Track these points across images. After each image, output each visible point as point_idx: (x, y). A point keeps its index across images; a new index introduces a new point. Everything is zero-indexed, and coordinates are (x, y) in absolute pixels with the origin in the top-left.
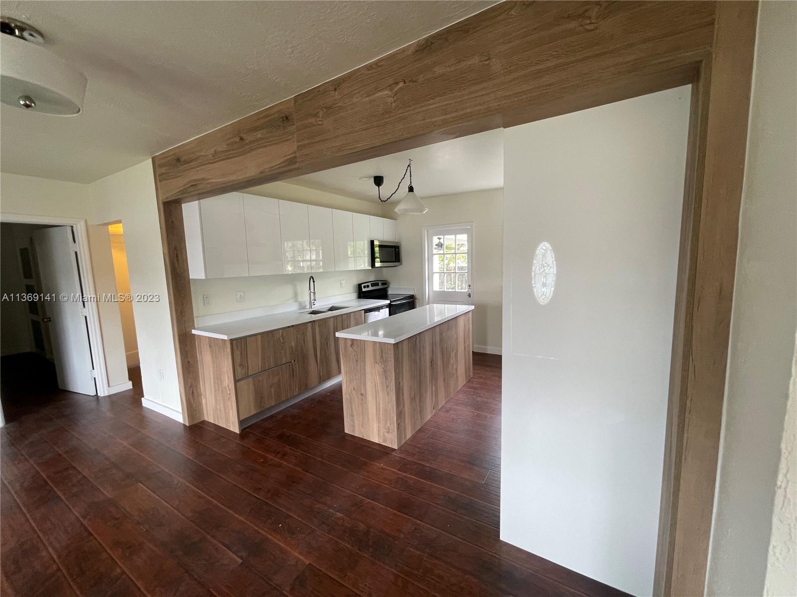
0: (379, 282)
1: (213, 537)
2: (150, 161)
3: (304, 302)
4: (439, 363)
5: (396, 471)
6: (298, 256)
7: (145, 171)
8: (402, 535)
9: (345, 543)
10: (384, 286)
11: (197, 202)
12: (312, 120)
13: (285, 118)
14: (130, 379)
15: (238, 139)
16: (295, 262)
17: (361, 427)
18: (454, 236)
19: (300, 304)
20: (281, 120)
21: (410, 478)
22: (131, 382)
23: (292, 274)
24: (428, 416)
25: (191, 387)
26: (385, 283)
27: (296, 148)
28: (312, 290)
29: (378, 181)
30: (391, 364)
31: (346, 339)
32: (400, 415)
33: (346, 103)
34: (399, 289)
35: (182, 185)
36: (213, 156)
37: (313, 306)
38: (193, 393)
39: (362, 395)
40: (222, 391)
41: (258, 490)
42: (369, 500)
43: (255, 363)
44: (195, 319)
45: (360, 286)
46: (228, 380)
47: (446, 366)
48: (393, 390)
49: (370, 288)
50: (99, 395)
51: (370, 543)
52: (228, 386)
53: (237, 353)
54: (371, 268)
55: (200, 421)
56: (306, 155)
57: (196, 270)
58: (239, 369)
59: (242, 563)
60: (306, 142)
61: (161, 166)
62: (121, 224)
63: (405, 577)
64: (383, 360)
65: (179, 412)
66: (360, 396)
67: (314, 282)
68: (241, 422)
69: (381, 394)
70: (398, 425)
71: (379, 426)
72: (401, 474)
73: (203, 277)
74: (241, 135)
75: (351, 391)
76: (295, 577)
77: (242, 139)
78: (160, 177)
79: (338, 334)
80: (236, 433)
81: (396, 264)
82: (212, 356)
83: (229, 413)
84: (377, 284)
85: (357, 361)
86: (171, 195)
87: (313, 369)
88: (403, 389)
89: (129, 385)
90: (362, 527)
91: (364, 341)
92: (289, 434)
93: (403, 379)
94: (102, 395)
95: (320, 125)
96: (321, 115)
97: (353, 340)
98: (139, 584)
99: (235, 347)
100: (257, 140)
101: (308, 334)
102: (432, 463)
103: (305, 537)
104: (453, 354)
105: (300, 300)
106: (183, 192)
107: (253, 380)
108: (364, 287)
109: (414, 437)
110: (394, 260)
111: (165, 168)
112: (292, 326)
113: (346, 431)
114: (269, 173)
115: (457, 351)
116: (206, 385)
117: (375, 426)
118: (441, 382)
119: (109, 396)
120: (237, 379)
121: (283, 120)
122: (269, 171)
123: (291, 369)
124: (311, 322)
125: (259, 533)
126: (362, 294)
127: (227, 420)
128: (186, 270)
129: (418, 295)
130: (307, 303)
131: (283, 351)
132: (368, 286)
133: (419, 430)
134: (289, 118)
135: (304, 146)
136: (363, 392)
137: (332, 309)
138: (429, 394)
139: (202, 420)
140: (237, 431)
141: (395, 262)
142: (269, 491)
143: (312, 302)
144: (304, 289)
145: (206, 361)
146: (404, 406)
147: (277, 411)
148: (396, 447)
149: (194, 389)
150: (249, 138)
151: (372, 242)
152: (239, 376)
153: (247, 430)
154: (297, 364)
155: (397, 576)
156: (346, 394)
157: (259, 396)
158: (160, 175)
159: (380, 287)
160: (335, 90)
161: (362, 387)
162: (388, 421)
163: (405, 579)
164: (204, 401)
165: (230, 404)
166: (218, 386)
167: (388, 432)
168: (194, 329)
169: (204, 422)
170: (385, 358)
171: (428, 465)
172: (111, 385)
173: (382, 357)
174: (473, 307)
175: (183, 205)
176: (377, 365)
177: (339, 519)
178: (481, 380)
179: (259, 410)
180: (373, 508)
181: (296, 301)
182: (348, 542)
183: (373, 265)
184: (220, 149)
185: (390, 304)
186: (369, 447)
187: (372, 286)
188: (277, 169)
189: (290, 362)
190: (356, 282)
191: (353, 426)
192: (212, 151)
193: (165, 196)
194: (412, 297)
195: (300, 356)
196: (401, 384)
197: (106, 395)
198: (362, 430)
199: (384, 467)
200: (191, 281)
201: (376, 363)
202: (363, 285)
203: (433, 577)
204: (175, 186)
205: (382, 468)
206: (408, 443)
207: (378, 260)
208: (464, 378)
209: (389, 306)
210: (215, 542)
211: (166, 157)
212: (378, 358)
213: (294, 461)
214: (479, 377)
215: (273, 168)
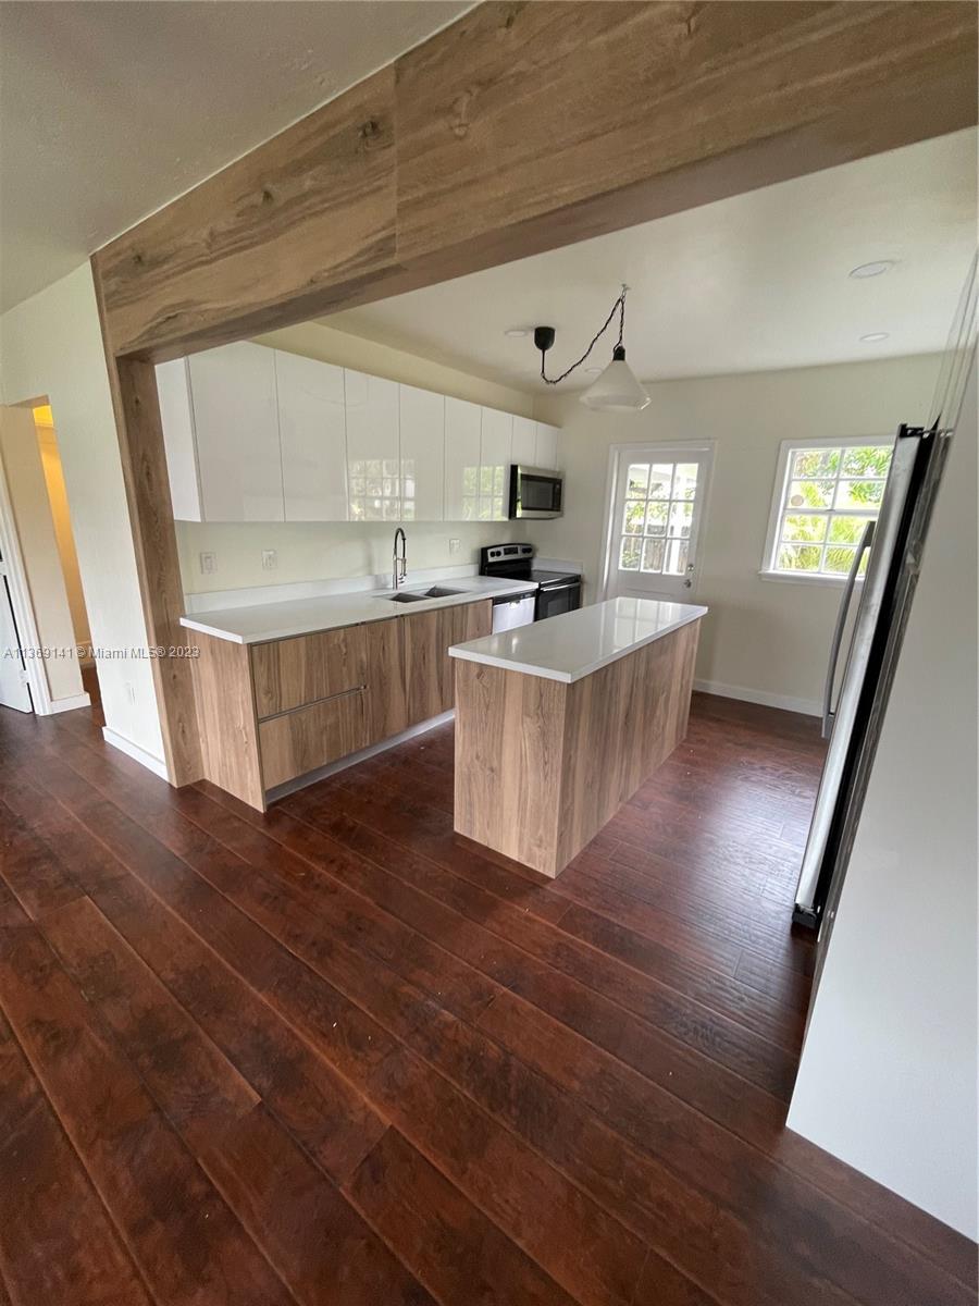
0: (519, 547)
1: (207, 1032)
2: (88, 265)
3: (385, 576)
4: (639, 716)
5: (553, 926)
6: (372, 488)
7: (78, 288)
8: (576, 1085)
9: (461, 1085)
10: (527, 555)
11: (182, 359)
12: (440, 125)
13: (369, 130)
14: (86, 690)
15: (258, 198)
16: (365, 499)
17: (486, 826)
18: (672, 465)
19: (377, 579)
20: (360, 134)
21: (583, 947)
22: (88, 695)
23: (360, 523)
24: (610, 815)
25: (180, 721)
26: (528, 549)
27: (393, 213)
28: (400, 556)
29: (544, 337)
30: (559, 724)
31: (467, 662)
32: (565, 817)
33: (535, 63)
34: (552, 561)
35: (149, 318)
36: (209, 246)
37: (399, 585)
38: (183, 732)
39: (492, 770)
40: (235, 736)
41: (295, 938)
42: (505, 989)
43: (293, 689)
44: (185, 598)
45: (484, 551)
46: (244, 717)
47: (649, 719)
48: (557, 771)
49: (503, 558)
50: (37, 712)
51: (512, 1094)
52: (245, 728)
53: (261, 670)
54: (506, 519)
55: (196, 781)
56: (420, 229)
57: (185, 505)
58: (264, 700)
59: (261, 1103)
60: (420, 193)
61: (107, 275)
62: (49, 407)
63: (590, 1194)
64: (542, 714)
65: (160, 761)
66: (488, 772)
67: (404, 539)
68: (267, 794)
69: (531, 777)
70: (561, 835)
71: (521, 832)
72: (565, 937)
73: (199, 520)
74: (269, 186)
75: (472, 760)
76: (363, 1155)
77: (267, 195)
78: (109, 303)
79: (453, 652)
80: (258, 811)
81: (553, 514)
82: (216, 669)
83: (246, 774)
84: (514, 551)
85: (488, 708)
86: (131, 340)
87: (398, 704)
88: (575, 768)
89: (85, 700)
90: (494, 1050)
91: (506, 670)
92: (351, 824)
93: (576, 751)
94: (42, 714)
95: (461, 138)
96: (463, 107)
97: (481, 666)
98: (68, 1124)
99: (256, 659)
100: (304, 196)
101: (391, 639)
102: (623, 918)
103: (381, 1060)
104: (662, 699)
105: (376, 573)
106: (152, 334)
107: (290, 718)
108: (493, 554)
109: (584, 854)
110: (550, 507)
111: (117, 279)
112: (363, 623)
113: (457, 829)
114: (329, 283)
115: (669, 693)
116: (206, 720)
117: (515, 830)
118: (637, 752)
119: (52, 716)
120: (260, 717)
121: (365, 135)
122: (328, 277)
123: (359, 702)
124: (396, 617)
125: (294, 1036)
126: (488, 567)
127: (243, 788)
128: (167, 503)
129: (587, 577)
130: (390, 579)
131: (345, 669)
132: (499, 554)
133: (594, 842)
134: (381, 128)
135: (418, 204)
136: (495, 764)
137: (434, 593)
138: (616, 773)
139: (200, 779)
140: (260, 808)
141: (552, 510)
142: (314, 944)
143: (399, 577)
144: (384, 550)
145: (205, 678)
146: (573, 803)
147: (332, 773)
148: (552, 874)
149: (185, 725)
150: (282, 193)
151: (514, 469)
152: (264, 713)
153: (279, 807)
154: (370, 694)
155: (571, 1189)
156: (460, 764)
157: (300, 748)
158: (108, 297)
159: (520, 555)
160: (509, 23)
161: (495, 756)
162: (542, 826)
163: (589, 1199)
164: (203, 746)
165: (247, 758)
166: (227, 725)
167: (539, 846)
168: (184, 616)
169: (203, 783)
170: (546, 709)
171: (616, 921)
172: (54, 698)
173: (540, 706)
174: (705, 610)
175: (156, 367)
176: (528, 720)
177: (448, 1025)
178: (704, 747)
179: (300, 774)
180: (514, 1009)
181: (370, 574)
182: (468, 1085)
183: (512, 513)
184: (222, 226)
185: (538, 590)
186: (500, 868)
187: (506, 554)
188: (348, 270)
189: (358, 689)
190: (478, 543)
191: (471, 822)
192: (205, 233)
193: (119, 346)
194: (577, 579)
195: (375, 680)
196: (572, 762)
197: (48, 713)
198: (488, 833)
199: (531, 914)
200: (175, 523)
201: (528, 715)
202: (489, 551)
203: (648, 1203)
204: (137, 323)
205: (528, 919)
206: (574, 866)
207: (519, 505)
208: (673, 743)
209: (537, 594)
210: (212, 1045)
211: (118, 254)
212: (532, 707)
213: (361, 882)
214: (698, 741)
215: (341, 269)
